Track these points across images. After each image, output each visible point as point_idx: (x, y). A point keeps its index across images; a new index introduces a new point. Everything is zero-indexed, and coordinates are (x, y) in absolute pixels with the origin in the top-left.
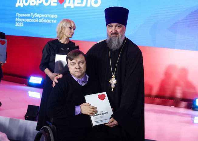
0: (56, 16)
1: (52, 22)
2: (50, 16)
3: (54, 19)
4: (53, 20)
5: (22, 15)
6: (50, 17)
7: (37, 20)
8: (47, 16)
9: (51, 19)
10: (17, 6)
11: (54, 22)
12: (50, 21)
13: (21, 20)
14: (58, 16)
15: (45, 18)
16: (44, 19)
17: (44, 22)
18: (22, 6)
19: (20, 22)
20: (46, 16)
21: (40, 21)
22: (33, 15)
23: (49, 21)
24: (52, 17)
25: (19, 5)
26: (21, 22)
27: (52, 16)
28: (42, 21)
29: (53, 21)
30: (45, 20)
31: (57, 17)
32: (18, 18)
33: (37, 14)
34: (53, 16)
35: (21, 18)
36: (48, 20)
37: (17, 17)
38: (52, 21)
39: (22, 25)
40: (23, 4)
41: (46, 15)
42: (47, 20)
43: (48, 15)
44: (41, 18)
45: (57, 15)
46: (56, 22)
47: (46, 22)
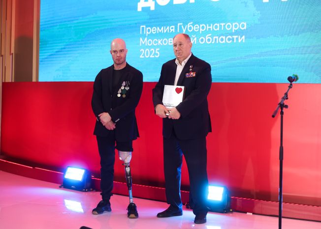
0: (243, 26)
1: (235, 41)
2: (229, 26)
3: (239, 33)
4: (235, 37)
5: (154, 30)
6: (228, 29)
7: (195, 39)
8: (221, 26)
10: (139, 9)
11: (240, 41)
12: (229, 39)
13: (152, 42)
14: (247, 24)
15: (214, 33)
16: (212, 37)
17: (213, 42)
18: (153, 8)
19: (150, 47)
20: (216, 27)
21: (202, 40)
22: (182, 26)
24: (234, 28)
25: (146, 5)
26: (155, 47)
28: (209, 40)
29: (237, 39)
30: (214, 37)
31: (245, 28)
32: (146, 39)
33: (193, 25)
34: (236, 26)
35: (151, 36)
36: (224, 38)
37: (144, 36)
38: (233, 39)
39: (155, 54)
40: (154, 2)
41: (218, 25)
42: (221, 37)
43: (223, 24)
44: (205, 34)
45: (245, 24)
46: (244, 41)
47: (217, 42)
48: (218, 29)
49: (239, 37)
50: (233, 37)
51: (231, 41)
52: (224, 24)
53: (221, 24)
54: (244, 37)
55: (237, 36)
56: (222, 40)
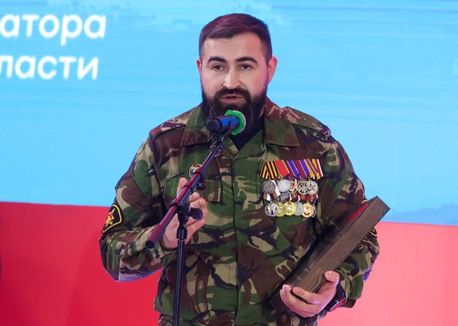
0: (95, 26)
1: (66, 74)
2: (49, 26)
3: (81, 47)
4: (67, 61)
6: (47, 35)
8: (23, 25)
9: (53, 47)
11: (81, 73)
12: (48, 68)
20: (10, 25)
23: (33, 67)
24: (66, 34)
27: (64, 28)
29: (74, 67)
31: (101, 33)
34: (72, 26)
36: (32, 61)
38: (60, 67)
41: (16, 20)
42: (22, 59)
43: (30, 18)
45: (102, 21)
46: (95, 75)
47: (9, 73)
48: (15, 32)
49: (81, 61)
50: (62, 59)
51: (53, 73)
52: (36, 17)
53: (25, 17)
54: (95, 62)
55: (73, 59)
56: (25, 67)
